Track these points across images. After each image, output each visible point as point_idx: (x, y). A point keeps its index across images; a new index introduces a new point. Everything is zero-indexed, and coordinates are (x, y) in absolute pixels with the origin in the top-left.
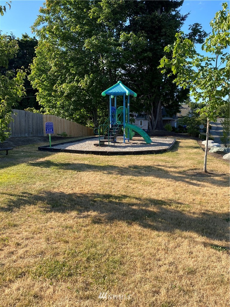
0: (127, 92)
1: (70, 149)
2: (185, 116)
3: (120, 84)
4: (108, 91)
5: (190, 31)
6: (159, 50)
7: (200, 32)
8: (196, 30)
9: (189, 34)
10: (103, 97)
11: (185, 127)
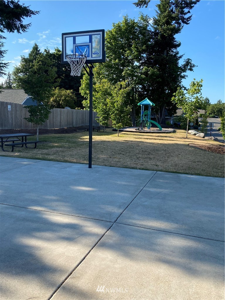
0: (151, 104)
1: (127, 130)
2: (180, 116)
3: (147, 99)
4: (141, 103)
5: (185, 63)
6: (166, 77)
7: (191, 64)
8: (188, 63)
9: (184, 64)
10: (138, 106)
11: (179, 124)
